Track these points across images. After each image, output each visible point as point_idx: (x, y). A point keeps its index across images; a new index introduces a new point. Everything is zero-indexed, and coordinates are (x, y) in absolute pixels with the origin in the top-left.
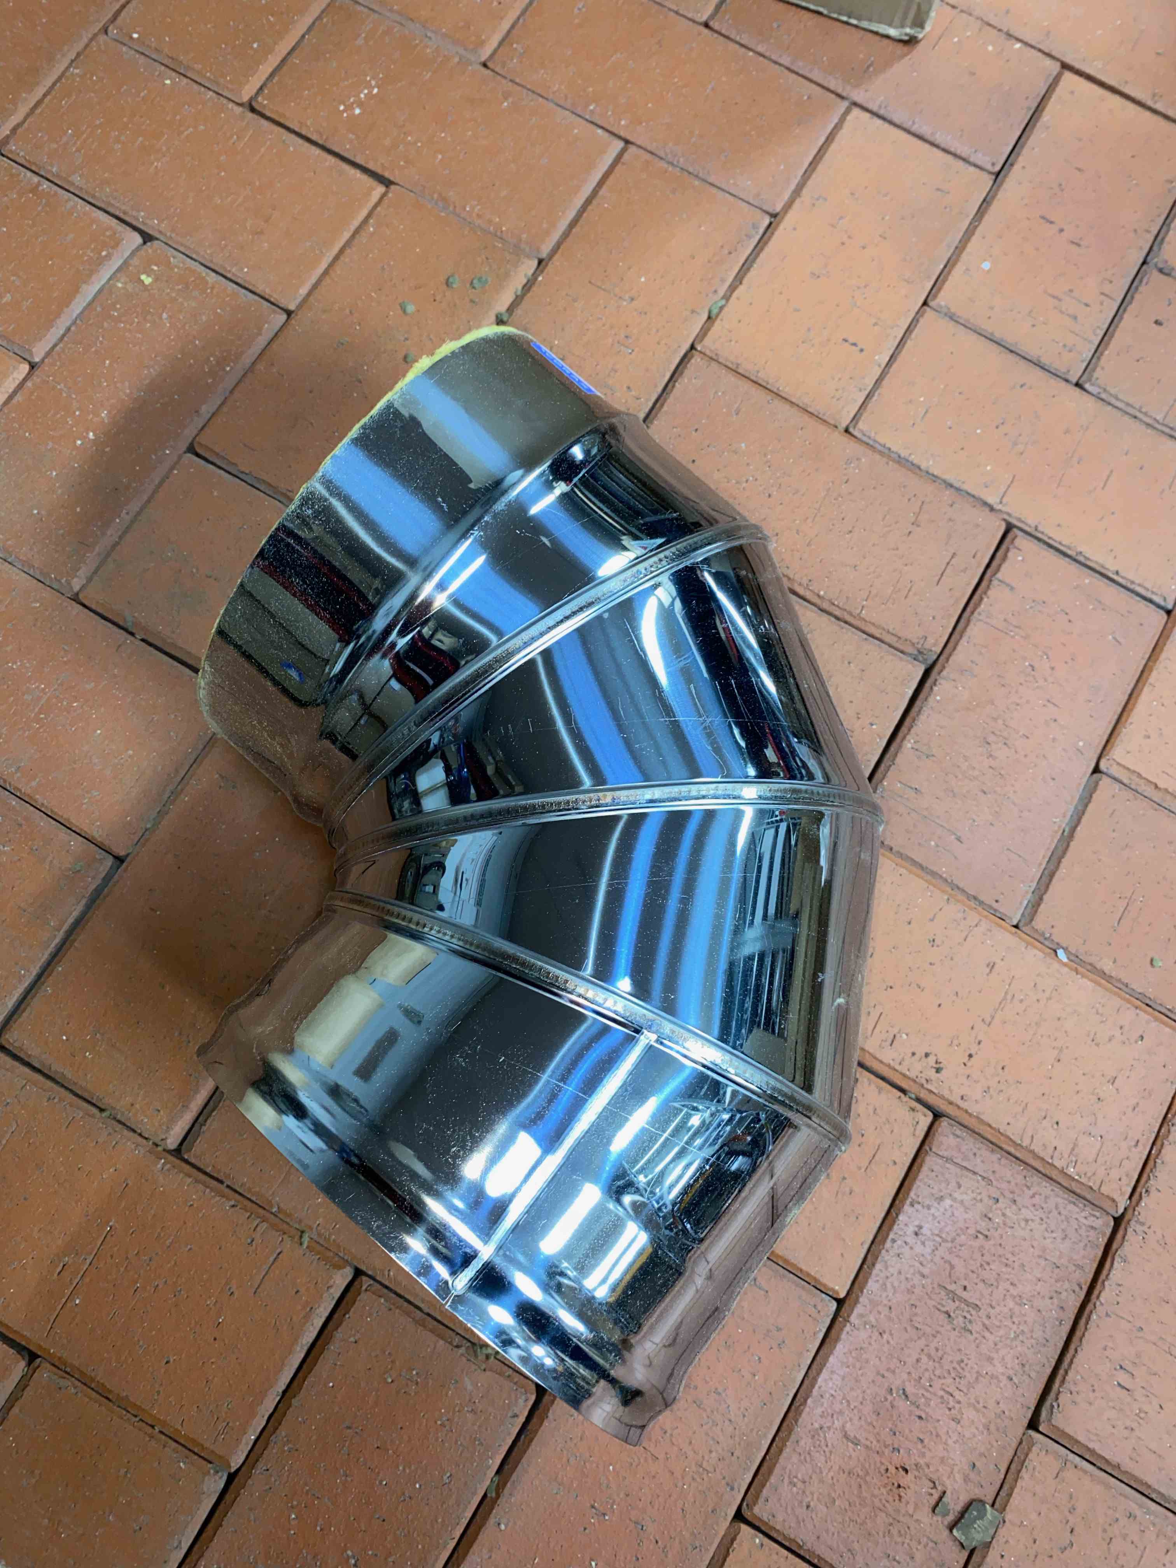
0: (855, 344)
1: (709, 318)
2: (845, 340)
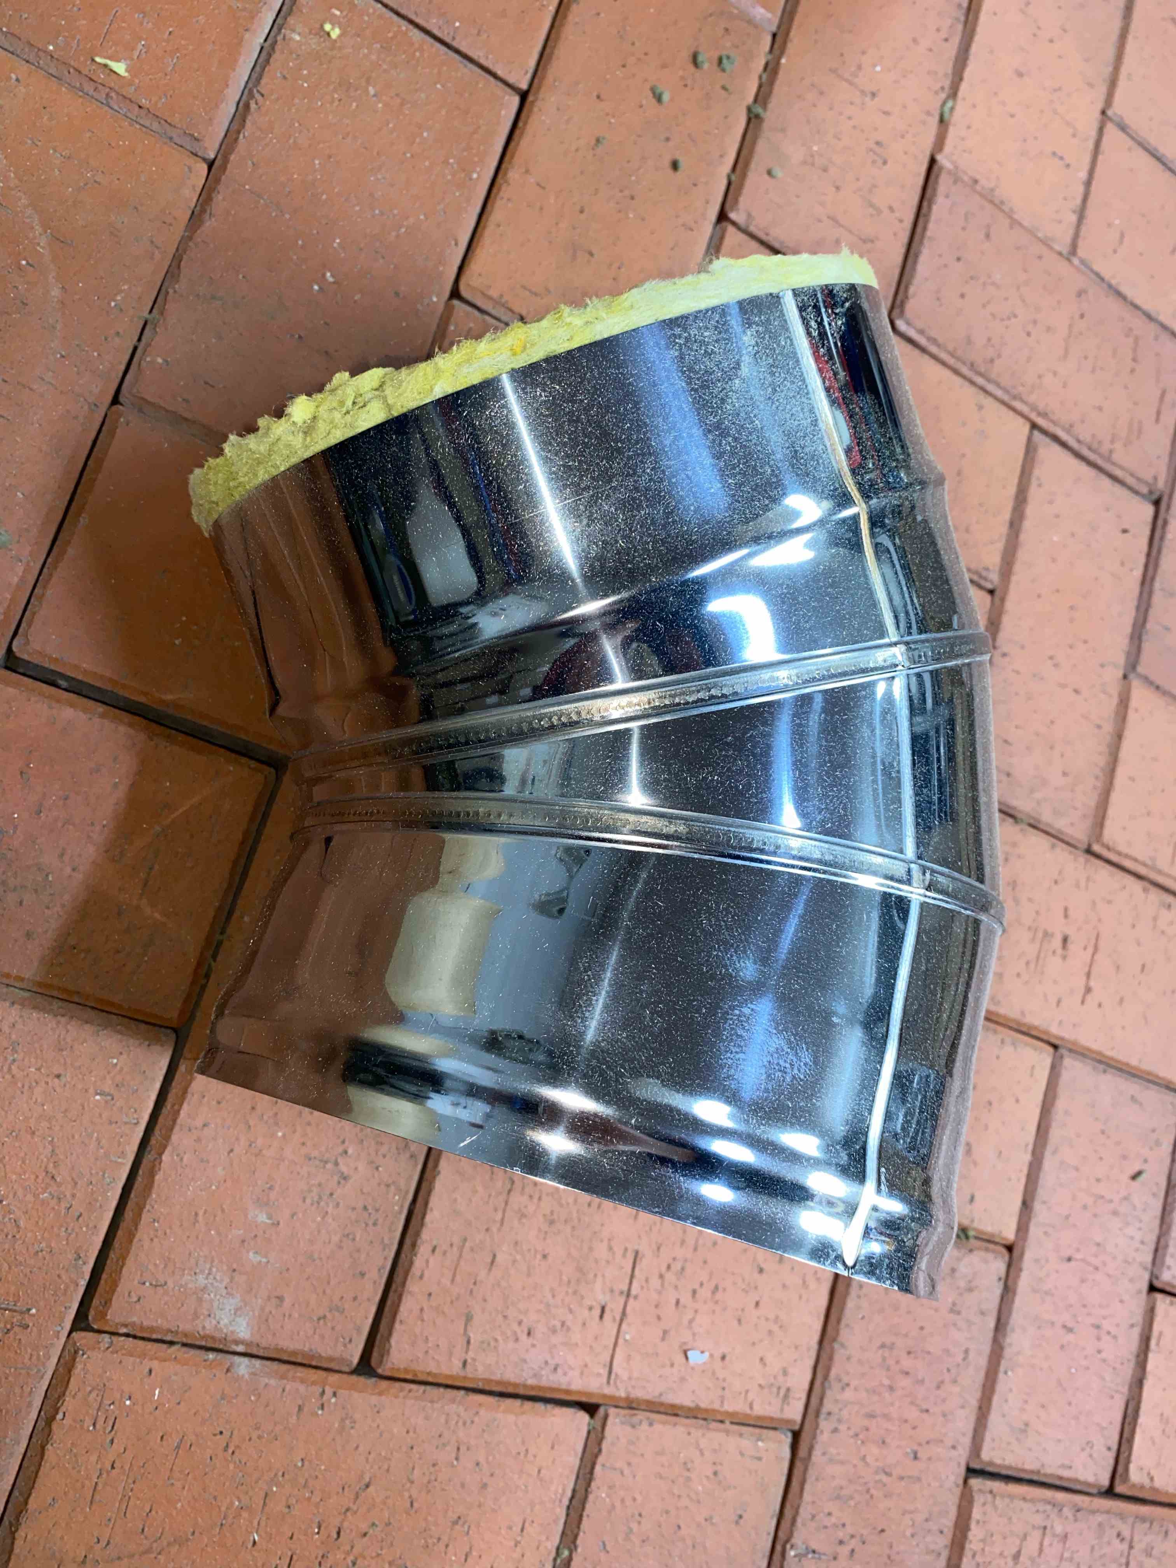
0: (1061, 158)
1: (942, 120)
2: (1054, 154)
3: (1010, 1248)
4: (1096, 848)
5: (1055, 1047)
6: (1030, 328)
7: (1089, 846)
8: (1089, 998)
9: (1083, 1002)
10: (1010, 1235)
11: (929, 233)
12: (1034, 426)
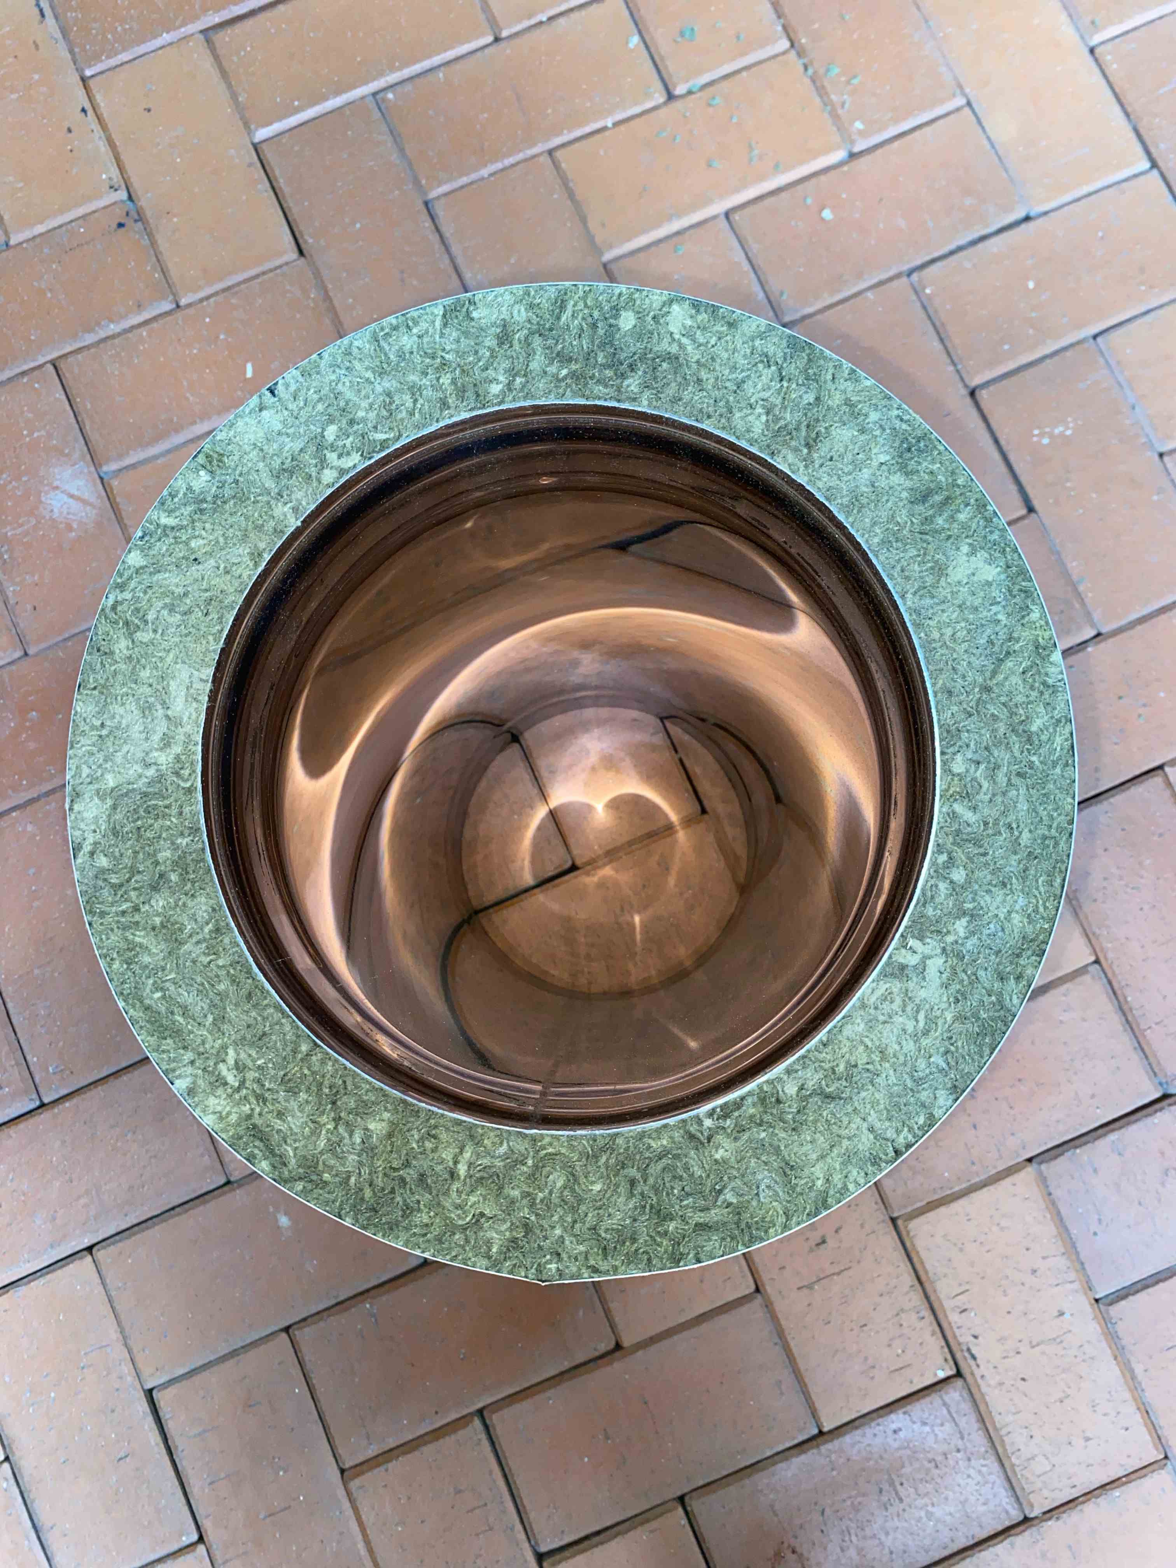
3: (618, 1347)
4: (900, 1222)
5: (757, 1290)
6: (1146, 907)
7: (897, 1218)
8: (805, 1291)
9: (799, 1289)
10: (626, 1343)
11: (1112, 800)
12: (1097, 962)
